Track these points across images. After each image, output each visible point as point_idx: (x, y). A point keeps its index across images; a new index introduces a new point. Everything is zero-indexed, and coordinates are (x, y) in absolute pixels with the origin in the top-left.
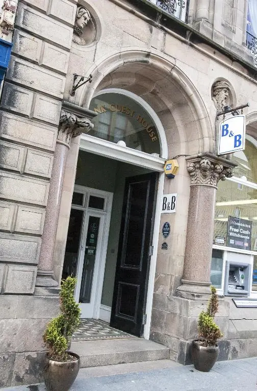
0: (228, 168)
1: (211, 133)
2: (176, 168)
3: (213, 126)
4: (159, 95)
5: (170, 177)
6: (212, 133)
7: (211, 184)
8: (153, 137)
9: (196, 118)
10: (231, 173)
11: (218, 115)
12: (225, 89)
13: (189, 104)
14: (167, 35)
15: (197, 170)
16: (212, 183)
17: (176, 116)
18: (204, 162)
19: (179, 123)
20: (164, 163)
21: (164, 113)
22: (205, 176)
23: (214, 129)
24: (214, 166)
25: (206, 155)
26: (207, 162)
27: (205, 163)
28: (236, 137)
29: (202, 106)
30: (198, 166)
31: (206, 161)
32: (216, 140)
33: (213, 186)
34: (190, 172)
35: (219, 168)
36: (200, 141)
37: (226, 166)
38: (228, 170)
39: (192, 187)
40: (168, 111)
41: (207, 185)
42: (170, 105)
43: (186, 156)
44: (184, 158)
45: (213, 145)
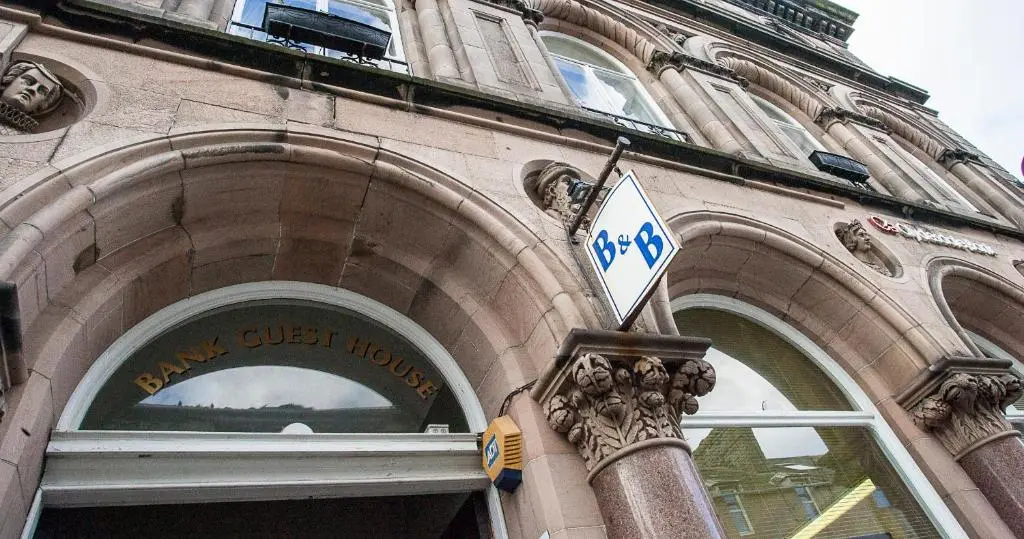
0: (683, 362)
1: (569, 281)
2: (513, 441)
3: (568, 260)
4: (379, 250)
5: (510, 482)
6: (574, 279)
7: (650, 436)
8: (419, 386)
9: (508, 264)
10: (701, 373)
11: (572, 232)
12: (564, 176)
13: (471, 234)
14: (339, 101)
15: (583, 413)
16: (652, 431)
17: (454, 288)
18: (581, 366)
19: (471, 306)
20: (473, 447)
21: (422, 302)
22: (615, 417)
23: (575, 270)
24: (631, 371)
25: (580, 339)
26: (592, 361)
27: (587, 365)
28: (638, 239)
29: (509, 224)
30: (576, 394)
31: (585, 360)
32: (595, 295)
33: (664, 439)
34: (562, 431)
35: (648, 367)
36: (550, 317)
37: (674, 355)
38: (688, 368)
39: (595, 482)
40: (429, 287)
41: (638, 445)
42: (422, 267)
43: (528, 387)
44: (526, 397)
45: (595, 310)
